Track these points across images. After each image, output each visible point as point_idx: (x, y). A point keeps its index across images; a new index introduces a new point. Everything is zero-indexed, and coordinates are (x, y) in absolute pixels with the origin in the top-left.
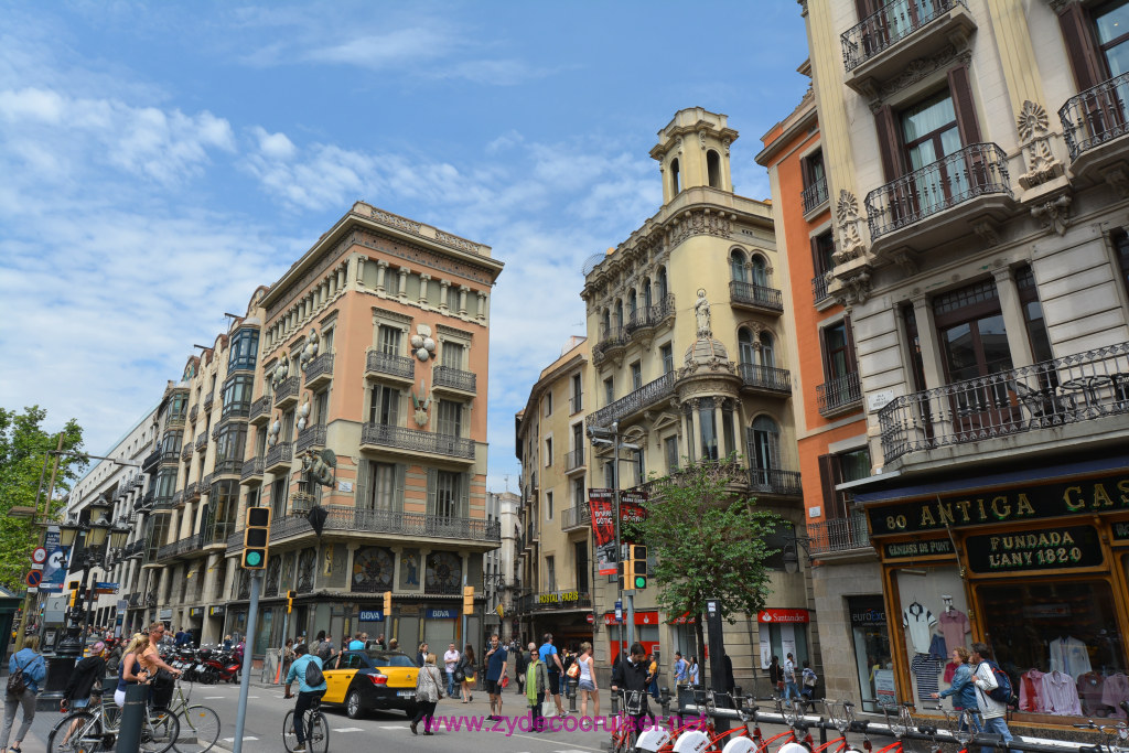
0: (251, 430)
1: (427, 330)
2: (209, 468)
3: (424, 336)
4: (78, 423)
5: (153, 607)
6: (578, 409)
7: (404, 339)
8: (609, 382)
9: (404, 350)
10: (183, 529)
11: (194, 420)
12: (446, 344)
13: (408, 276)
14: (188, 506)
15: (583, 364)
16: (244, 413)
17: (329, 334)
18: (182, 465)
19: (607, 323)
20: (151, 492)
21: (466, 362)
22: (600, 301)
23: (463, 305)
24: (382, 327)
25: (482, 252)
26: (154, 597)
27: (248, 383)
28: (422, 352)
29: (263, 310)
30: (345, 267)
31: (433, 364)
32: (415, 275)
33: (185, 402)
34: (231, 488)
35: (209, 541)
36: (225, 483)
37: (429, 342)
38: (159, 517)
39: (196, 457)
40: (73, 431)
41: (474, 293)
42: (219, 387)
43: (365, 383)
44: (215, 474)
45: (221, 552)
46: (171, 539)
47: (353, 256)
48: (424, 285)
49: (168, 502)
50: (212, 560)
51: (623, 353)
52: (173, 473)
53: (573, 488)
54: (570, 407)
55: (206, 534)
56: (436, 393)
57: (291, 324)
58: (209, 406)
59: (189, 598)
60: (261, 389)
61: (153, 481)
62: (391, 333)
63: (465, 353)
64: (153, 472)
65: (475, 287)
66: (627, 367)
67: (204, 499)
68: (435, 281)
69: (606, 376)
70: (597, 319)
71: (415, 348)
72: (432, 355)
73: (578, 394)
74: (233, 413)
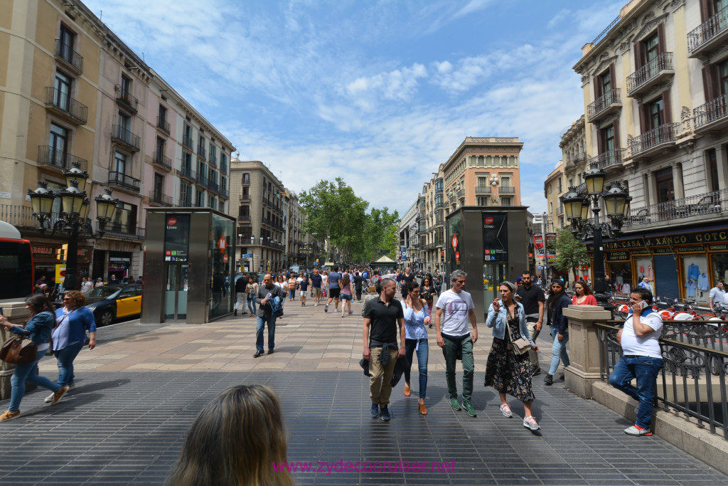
0: (445, 212)
1: (495, 175)
2: (434, 223)
3: (494, 177)
4: (397, 211)
5: (425, 263)
6: (561, 192)
7: (487, 180)
8: (571, 181)
9: (487, 184)
10: (430, 241)
11: (428, 207)
12: (503, 178)
13: (487, 158)
14: (430, 234)
15: (561, 174)
16: (442, 206)
17: (463, 182)
18: (427, 221)
19: (569, 158)
20: (419, 229)
21: (510, 183)
22: (567, 148)
23: (508, 163)
24: (479, 178)
25: (515, 141)
26: (425, 260)
27: (442, 197)
28: (494, 183)
29: (443, 173)
30: (465, 160)
31: (498, 186)
32: (489, 156)
33: (424, 201)
34: (441, 229)
35: (437, 245)
36: (439, 228)
37: (496, 179)
38: (423, 237)
39: (430, 218)
40: (396, 213)
41: (512, 157)
42: (434, 197)
43: (475, 198)
44: (437, 225)
45: (441, 248)
46: (427, 244)
47: (467, 156)
48: (493, 159)
49: (424, 232)
50: (439, 250)
51: (575, 170)
52: (424, 223)
53: (560, 221)
54: (558, 190)
55: (436, 243)
56: (500, 196)
57: (451, 177)
58: (432, 203)
59: (435, 261)
60: (446, 199)
61: (419, 225)
62: (483, 179)
63: (510, 180)
64: (419, 223)
65: (512, 154)
66: (577, 176)
67: (434, 232)
68: (497, 157)
69: (570, 179)
70: (566, 155)
71: (491, 183)
72: (497, 183)
73: (561, 186)
74: (439, 206)
